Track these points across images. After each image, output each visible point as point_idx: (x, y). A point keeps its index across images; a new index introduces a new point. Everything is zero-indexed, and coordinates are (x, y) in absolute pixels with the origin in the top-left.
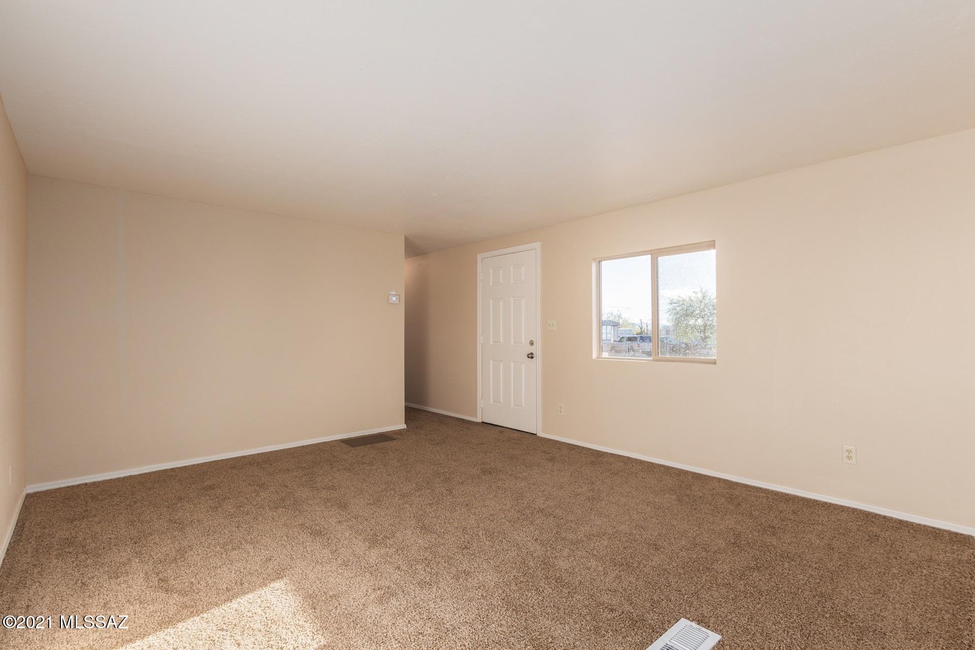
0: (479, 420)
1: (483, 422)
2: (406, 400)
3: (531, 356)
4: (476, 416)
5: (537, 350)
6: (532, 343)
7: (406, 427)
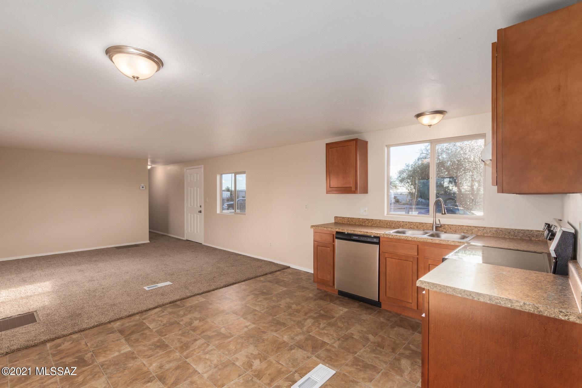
0: (185, 239)
1: (187, 240)
2: (150, 228)
3: (200, 212)
4: (184, 237)
5: (202, 209)
6: (201, 206)
7: (149, 242)
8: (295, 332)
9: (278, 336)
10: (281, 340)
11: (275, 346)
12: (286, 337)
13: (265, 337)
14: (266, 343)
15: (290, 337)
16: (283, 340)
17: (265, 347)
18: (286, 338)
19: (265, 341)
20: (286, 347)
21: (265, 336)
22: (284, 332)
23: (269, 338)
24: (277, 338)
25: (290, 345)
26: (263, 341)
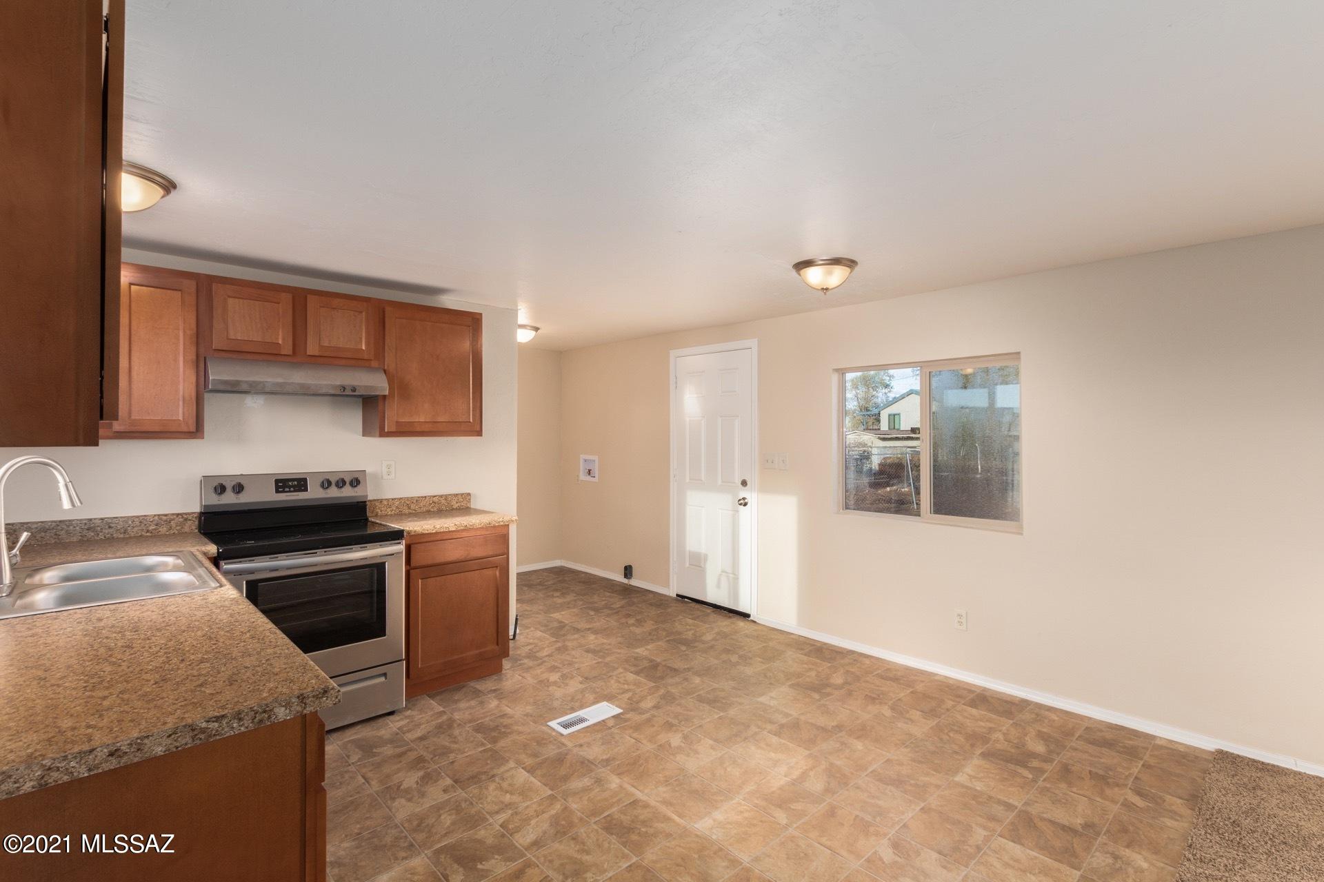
8: (587, 798)
9: (633, 790)
10: (625, 779)
11: (642, 768)
12: (613, 786)
13: (664, 789)
14: (660, 775)
15: (603, 785)
16: (621, 779)
17: (661, 767)
18: (614, 782)
19: (662, 779)
20: (618, 764)
21: (664, 792)
22: (615, 800)
23: (653, 787)
24: (635, 784)
25: (609, 768)
26: (667, 781)
